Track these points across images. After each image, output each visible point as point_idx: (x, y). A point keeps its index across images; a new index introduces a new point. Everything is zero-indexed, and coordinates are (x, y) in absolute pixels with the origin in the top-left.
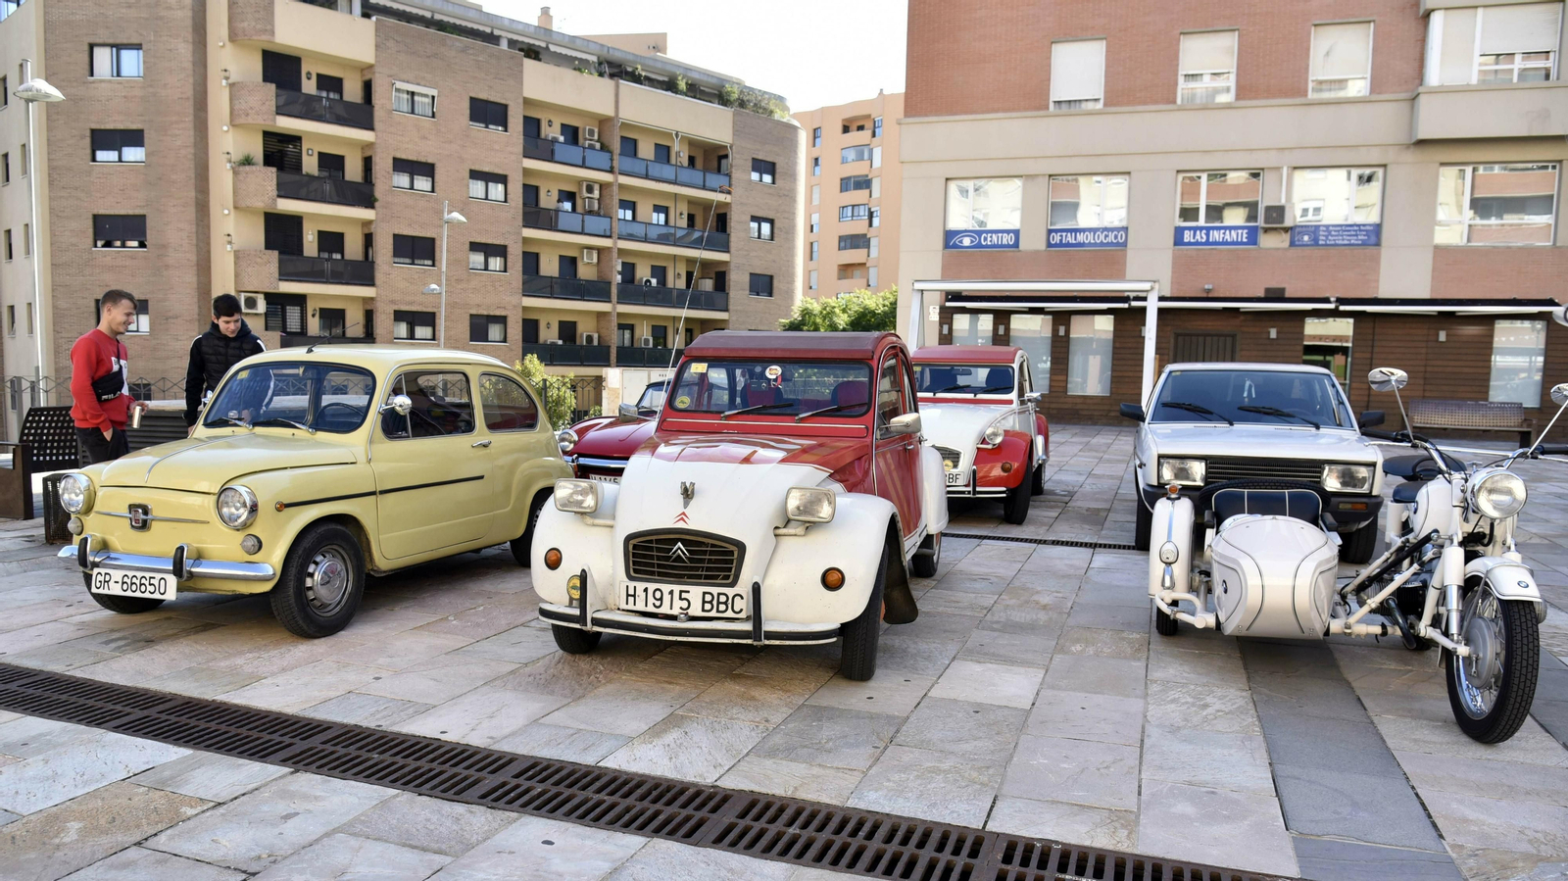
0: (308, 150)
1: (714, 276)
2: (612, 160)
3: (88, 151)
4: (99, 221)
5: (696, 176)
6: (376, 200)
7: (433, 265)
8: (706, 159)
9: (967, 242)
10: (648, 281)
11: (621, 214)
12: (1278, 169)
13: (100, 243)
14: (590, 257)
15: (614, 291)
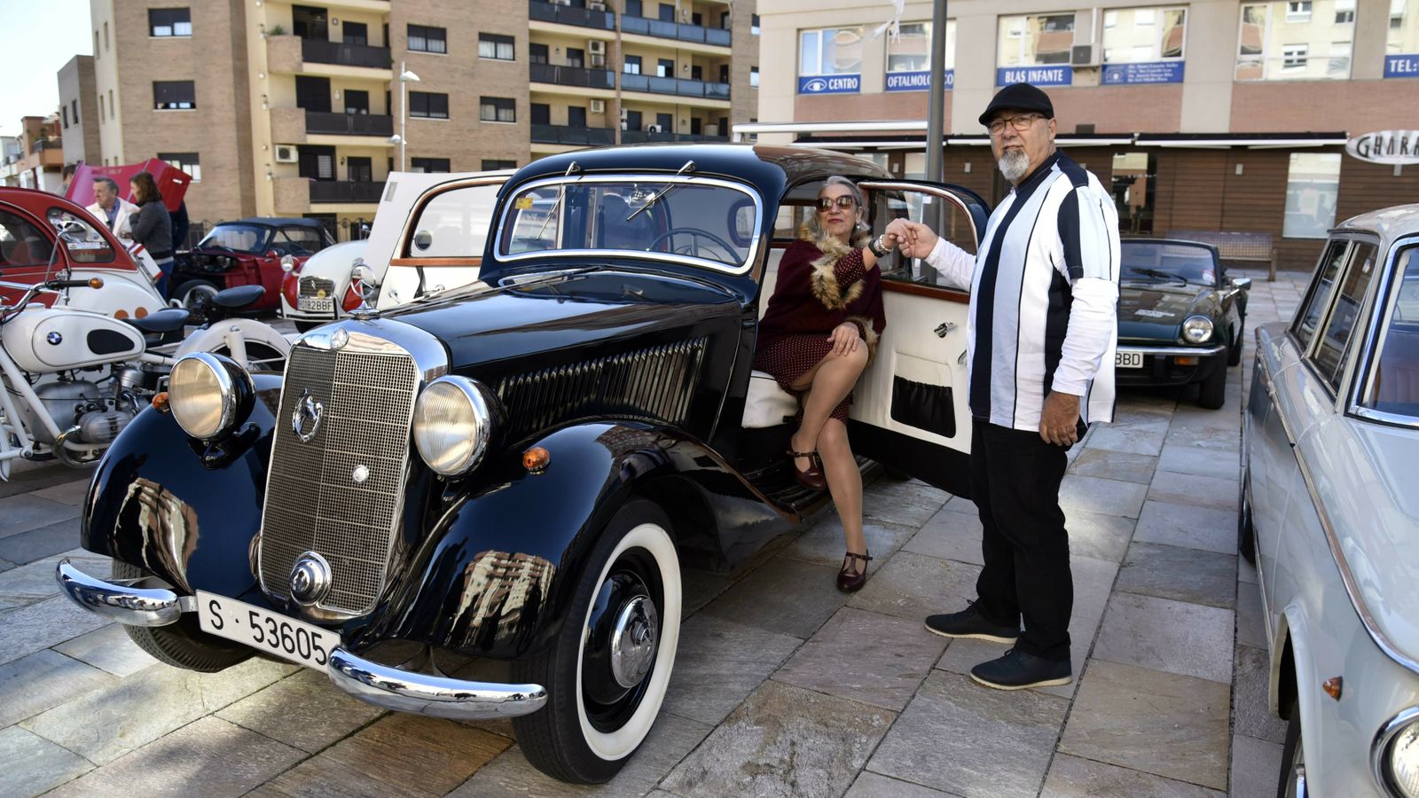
0: (333, 20)
1: (718, 122)
2: (614, 20)
3: (147, 28)
4: (157, 86)
5: (698, 32)
6: (392, 62)
7: (447, 118)
8: (712, 17)
9: (817, 87)
10: (653, 127)
11: (627, 68)
12: (1089, 10)
13: (160, 106)
14: (597, 107)
15: (618, 137)
